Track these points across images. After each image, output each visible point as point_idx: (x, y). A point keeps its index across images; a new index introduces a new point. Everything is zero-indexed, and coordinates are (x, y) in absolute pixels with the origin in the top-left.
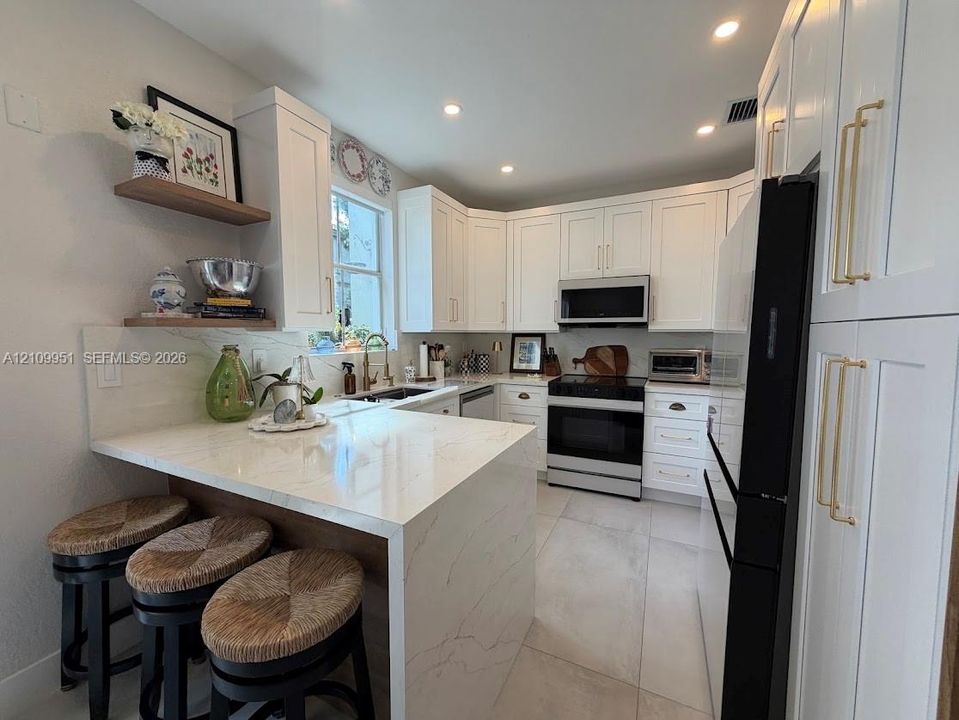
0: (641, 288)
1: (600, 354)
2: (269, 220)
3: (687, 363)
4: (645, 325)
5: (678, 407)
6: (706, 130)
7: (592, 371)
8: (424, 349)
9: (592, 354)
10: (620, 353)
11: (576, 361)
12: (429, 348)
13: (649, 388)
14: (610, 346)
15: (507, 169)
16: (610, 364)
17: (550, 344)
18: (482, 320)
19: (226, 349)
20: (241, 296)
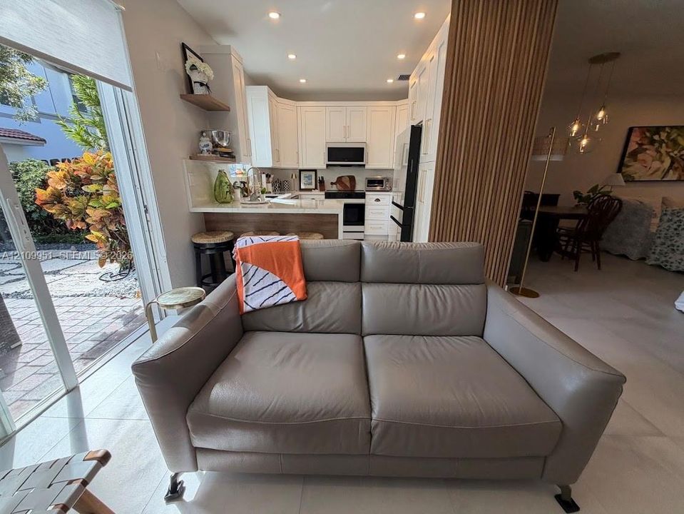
0: (363, 149)
1: (343, 180)
2: (229, 111)
3: (380, 182)
4: (364, 165)
5: (378, 200)
6: (390, 81)
7: (340, 188)
8: (264, 176)
9: (340, 180)
10: (352, 179)
11: (332, 184)
12: (267, 176)
13: (367, 193)
14: (348, 176)
15: (303, 81)
16: (348, 184)
17: (319, 175)
18: (288, 163)
19: (220, 171)
20: (225, 147)
